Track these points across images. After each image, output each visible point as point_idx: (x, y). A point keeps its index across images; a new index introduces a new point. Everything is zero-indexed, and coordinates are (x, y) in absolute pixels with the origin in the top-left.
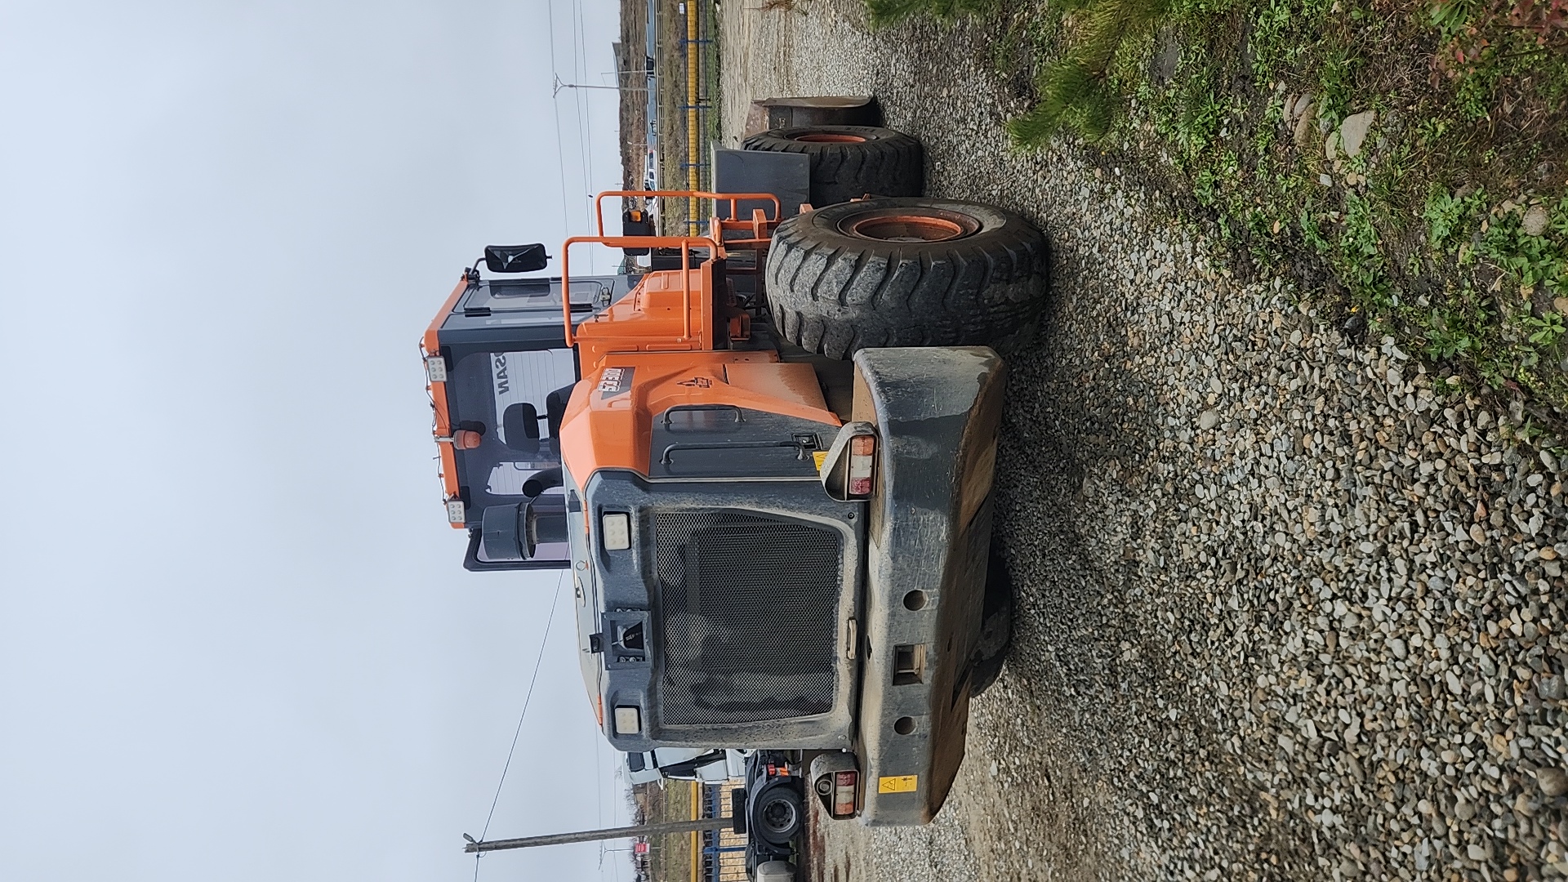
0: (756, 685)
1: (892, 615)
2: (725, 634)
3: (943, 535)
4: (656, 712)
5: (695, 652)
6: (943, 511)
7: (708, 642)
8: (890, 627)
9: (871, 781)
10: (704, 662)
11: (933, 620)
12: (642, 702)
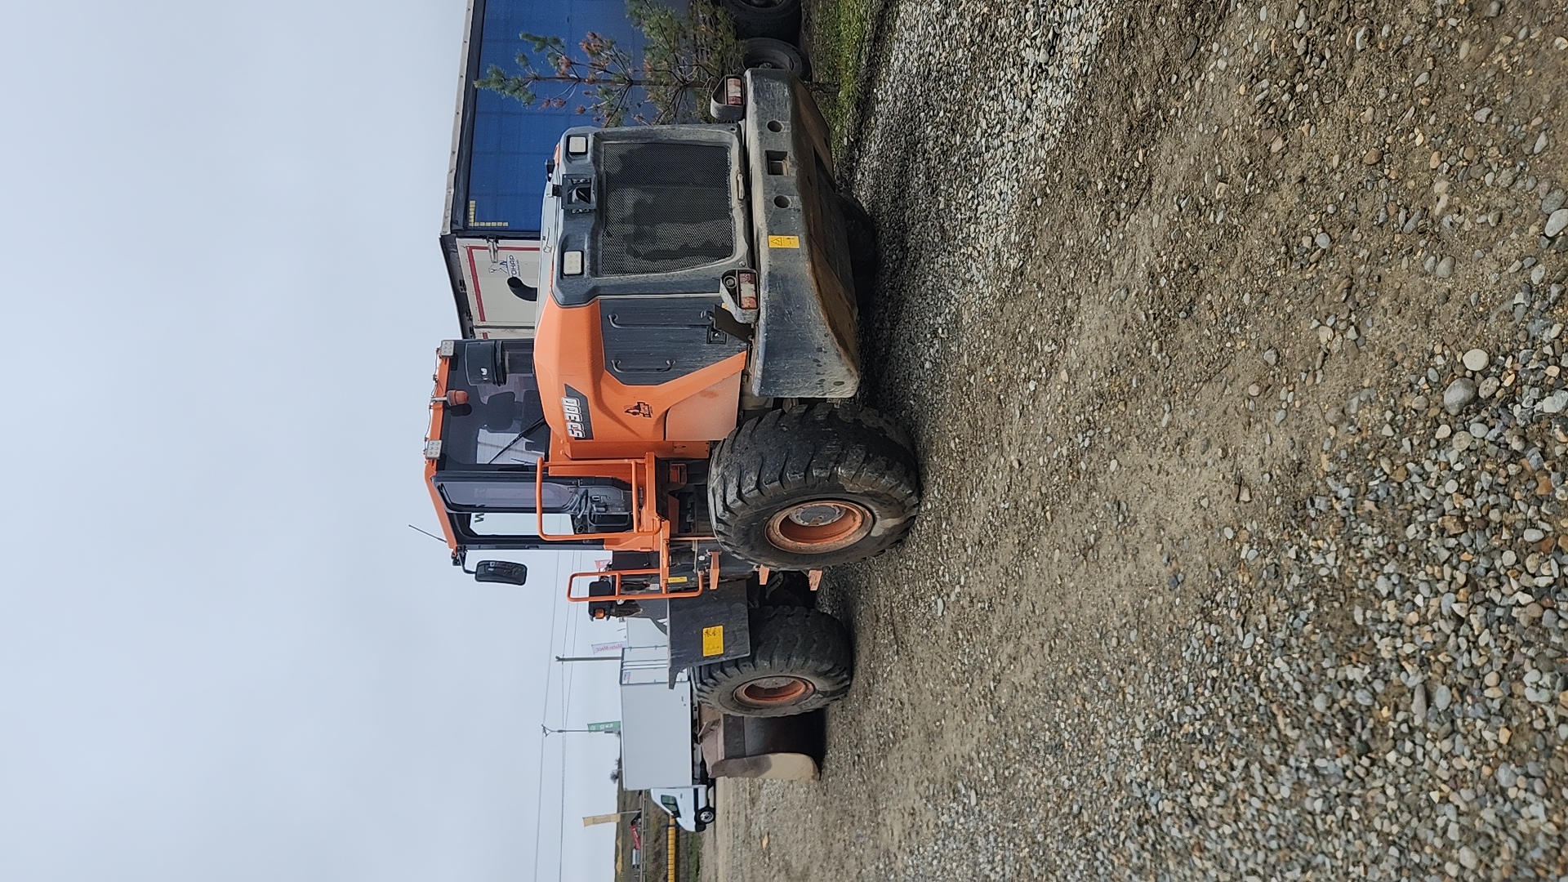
0: (672, 234)
1: (761, 133)
2: (649, 199)
3: (786, 94)
4: (597, 257)
5: (629, 211)
6: (784, 82)
7: (638, 204)
8: (761, 140)
9: (763, 240)
10: (636, 218)
11: (790, 138)
12: (586, 247)
